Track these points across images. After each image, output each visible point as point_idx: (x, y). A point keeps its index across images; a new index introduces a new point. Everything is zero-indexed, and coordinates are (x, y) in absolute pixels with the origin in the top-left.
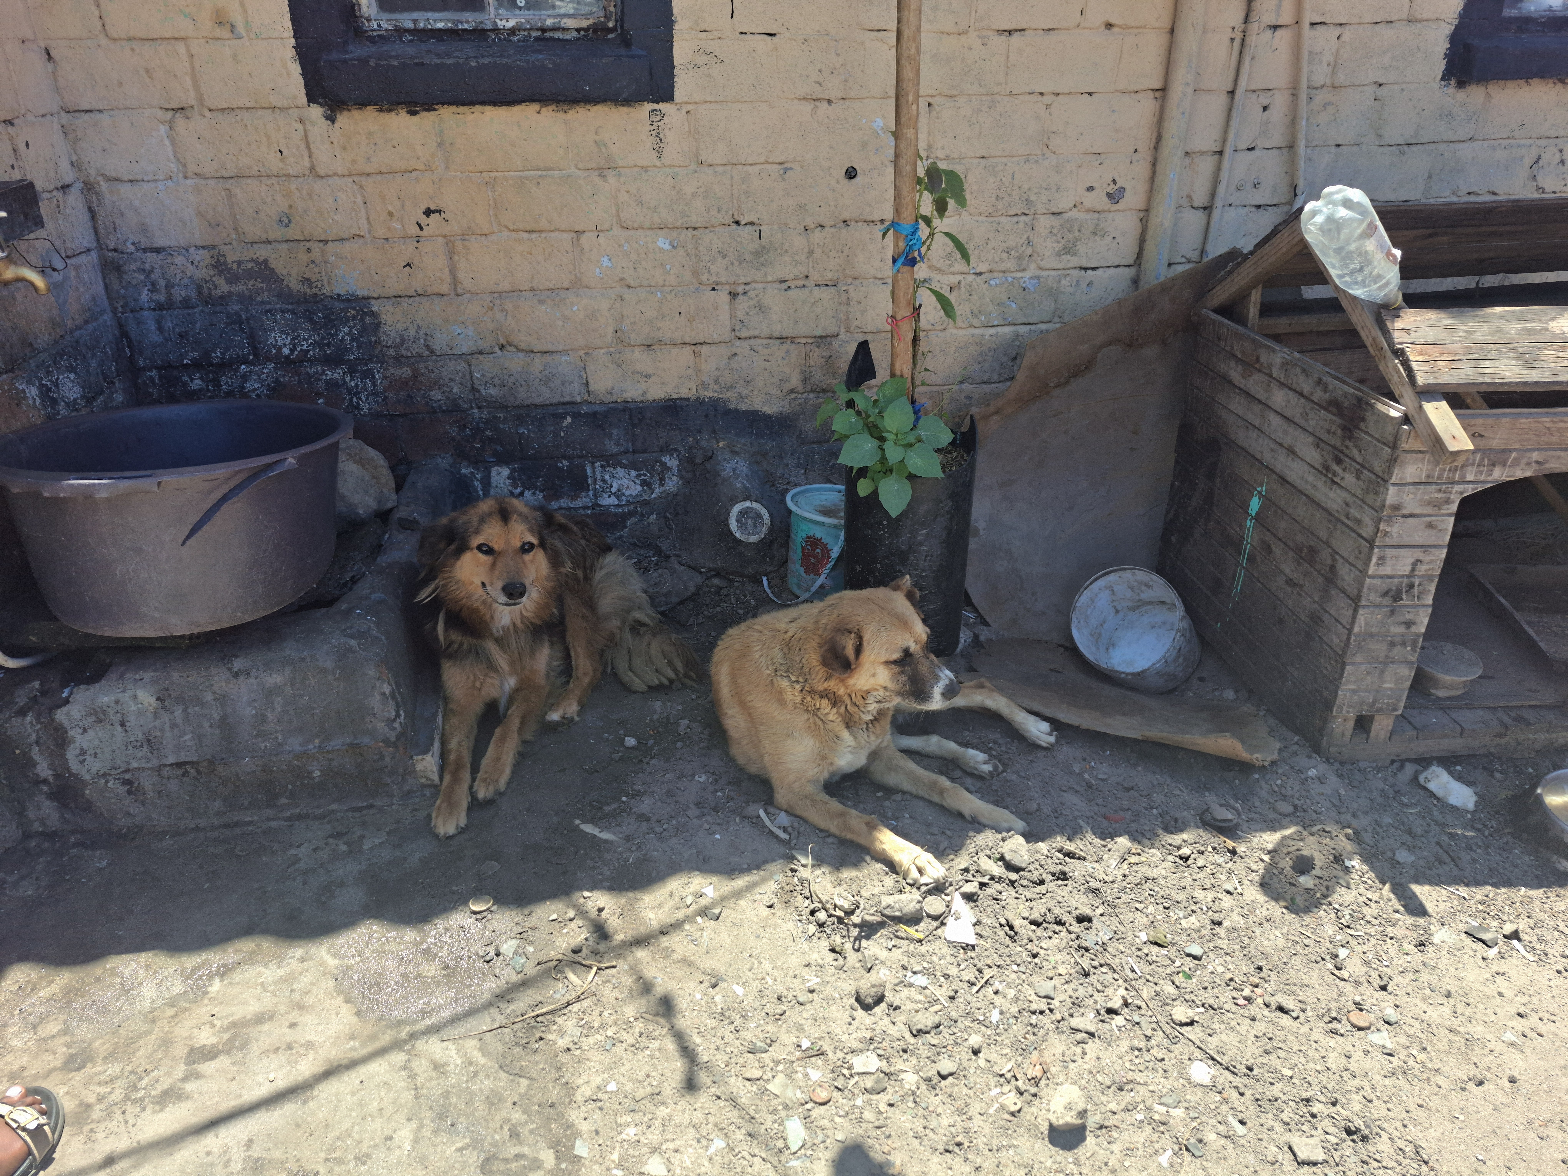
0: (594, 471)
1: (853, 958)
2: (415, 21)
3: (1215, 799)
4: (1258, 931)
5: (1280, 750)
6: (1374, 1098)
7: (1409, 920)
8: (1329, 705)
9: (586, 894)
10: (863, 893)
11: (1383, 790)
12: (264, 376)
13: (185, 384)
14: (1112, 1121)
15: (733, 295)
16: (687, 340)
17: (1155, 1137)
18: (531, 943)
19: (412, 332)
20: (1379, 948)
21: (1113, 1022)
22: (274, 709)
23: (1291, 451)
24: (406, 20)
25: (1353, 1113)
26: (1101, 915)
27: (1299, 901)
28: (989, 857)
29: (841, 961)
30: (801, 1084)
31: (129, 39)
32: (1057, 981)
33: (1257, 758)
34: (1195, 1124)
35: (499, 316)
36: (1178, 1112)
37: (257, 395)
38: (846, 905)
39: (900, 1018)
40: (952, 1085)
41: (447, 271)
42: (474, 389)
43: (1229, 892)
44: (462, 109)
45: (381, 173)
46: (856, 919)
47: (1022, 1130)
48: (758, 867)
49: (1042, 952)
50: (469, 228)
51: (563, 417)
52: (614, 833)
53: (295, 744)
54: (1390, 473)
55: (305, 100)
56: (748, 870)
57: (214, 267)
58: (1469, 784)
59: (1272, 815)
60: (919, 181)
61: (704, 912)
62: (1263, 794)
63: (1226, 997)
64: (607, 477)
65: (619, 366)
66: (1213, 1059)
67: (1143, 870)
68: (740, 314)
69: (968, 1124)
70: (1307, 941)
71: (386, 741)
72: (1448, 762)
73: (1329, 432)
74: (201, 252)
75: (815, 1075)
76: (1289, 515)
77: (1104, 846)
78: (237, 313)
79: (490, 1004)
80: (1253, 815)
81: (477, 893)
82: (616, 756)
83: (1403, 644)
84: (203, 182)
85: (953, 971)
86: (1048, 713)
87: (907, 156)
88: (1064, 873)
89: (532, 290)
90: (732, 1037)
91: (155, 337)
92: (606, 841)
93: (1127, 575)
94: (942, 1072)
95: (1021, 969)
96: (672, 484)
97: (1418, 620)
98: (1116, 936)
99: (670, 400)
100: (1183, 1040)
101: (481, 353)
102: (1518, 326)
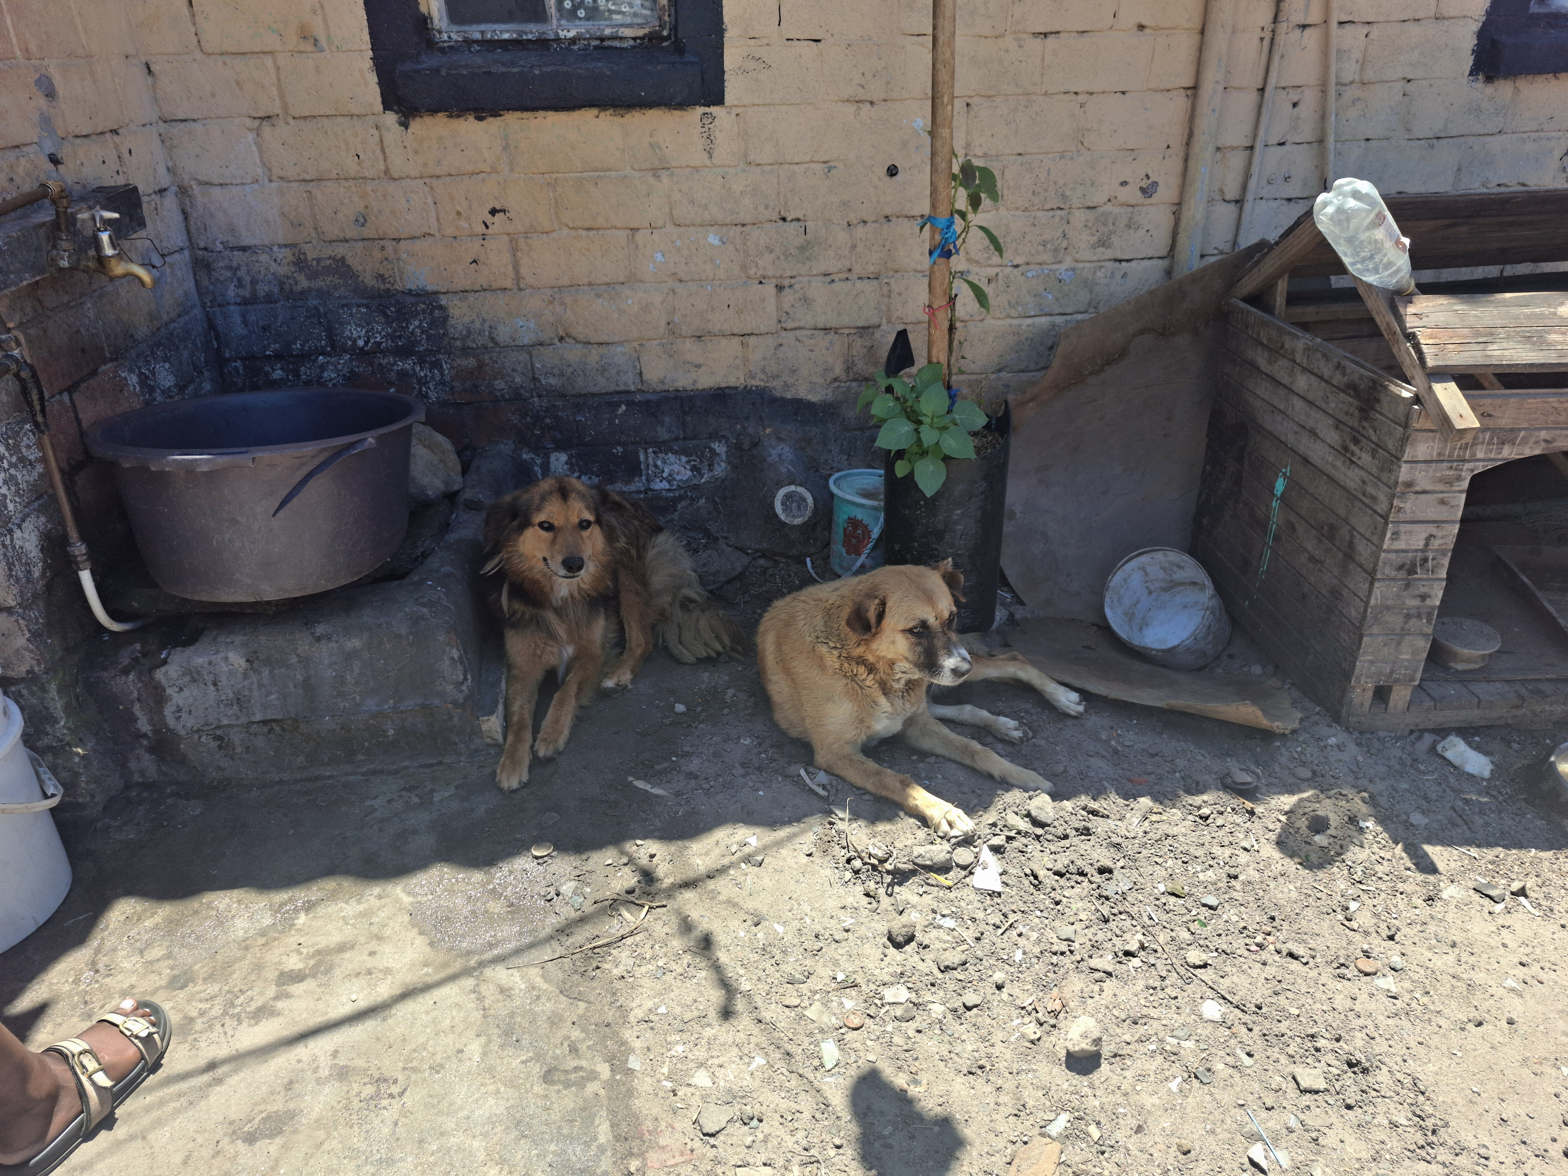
0: (646, 457)
1: (885, 901)
2: (482, 33)
3: (1236, 764)
4: (1272, 884)
5: (1302, 720)
6: (1377, 1036)
7: (1420, 877)
8: (1347, 675)
9: (639, 842)
10: (897, 844)
11: (1401, 759)
12: (340, 367)
13: (267, 374)
14: (1126, 1050)
15: (780, 288)
16: (736, 331)
17: (1166, 1065)
18: (588, 885)
19: (478, 325)
20: (1389, 902)
21: (1130, 964)
22: (352, 671)
23: (1313, 433)
24: (475, 32)
25: (1355, 1048)
26: (1122, 868)
27: (1314, 858)
28: (1017, 814)
29: (875, 905)
30: (836, 1011)
31: (222, 54)
32: (1078, 926)
33: (1277, 726)
34: (1204, 1055)
35: (559, 309)
36: (1190, 1044)
37: (334, 385)
38: (880, 854)
39: (929, 956)
40: (977, 1016)
41: (510, 267)
42: (535, 379)
43: (1245, 849)
44: (526, 114)
45: (450, 175)
46: (888, 866)
47: (1041, 1057)
48: (798, 820)
49: (1064, 900)
50: (532, 226)
51: (618, 405)
52: (665, 789)
53: (371, 704)
54: (1402, 451)
55: (380, 107)
56: (789, 823)
57: (295, 264)
58: (1486, 753)
59: (1291, 780)
60: (954, 177)
61: (747, 859)
62: (1283, 760)
63: (1239, 943)
64: (659, 463)
65: (671, 356)
66: (1224, 998)
67: (1164, 828)
68: (786, 306)
69: (990, 1050)
70: (1319, 895)
71: (455, 703)
72: (1466, 732)
73: (1347, 413)
74: (283, 250)
75: (849, 1004)
76: (1311, 494)
77: (1127, 806)
78: (316, 308)
79: (552, 937)
80: (1271, 780)
81: (538, 841)
82: (667, 721)
83: (1419, 616)
84: (286, 185)
85: (980, 915)
86: (1077, 684)
87: (943, 153)
88: (1087, 829)
89: (590, 284)
90: (773, 969)
91: (241, 331)
92: (657, 796)
93: (1159, 556)
94: (969, 1004)
95: (1045, 914)
96: (721, 469)
97: (1432, 593)
98: (1136, 887)
99: (719, 389)
100: (1196, 981)
101: (541, 344)
102: (1527, 311)
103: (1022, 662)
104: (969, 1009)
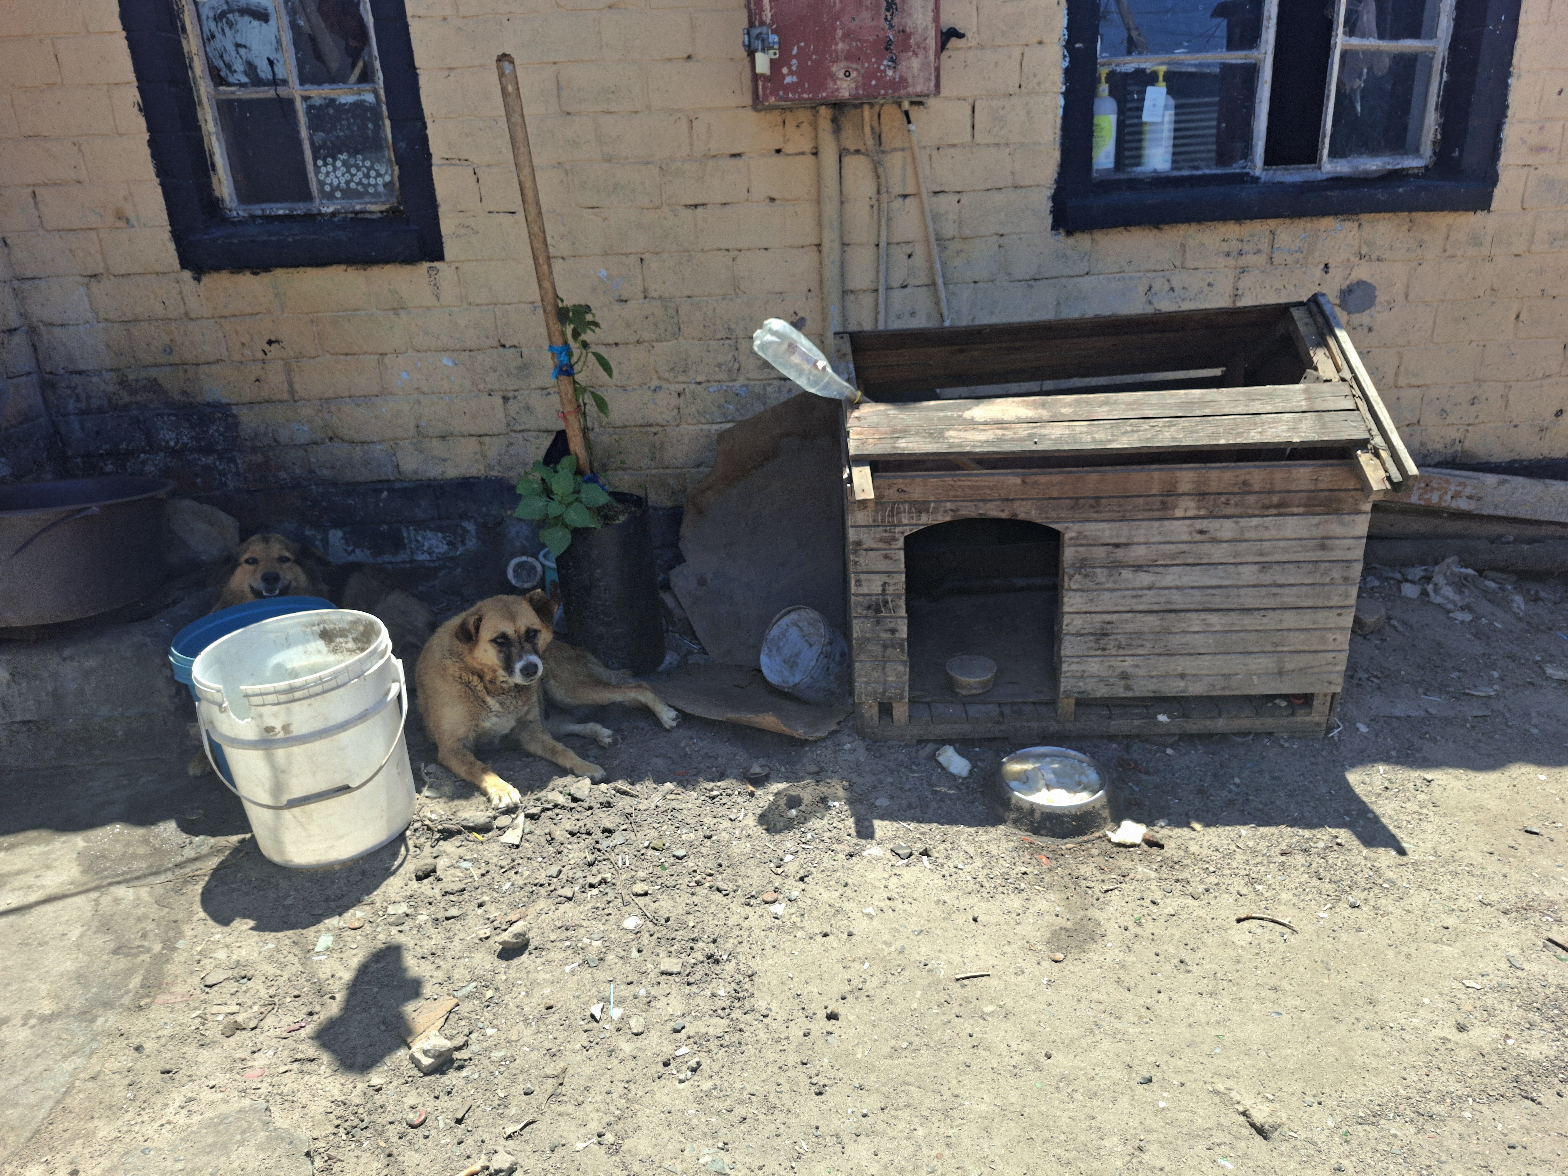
0: (408, 533)
2: (263, 210)
3: (759, 760)
4: (736, 843)
6: (745, 942)
7: (854, 841)
10: (457, 813)
11: (900, 761)
12: (157, 462)
13: (101, 467)
14: (550, 945)
15: (505, 399)
16: (473, 432)
17: (571, 956)
19: (262, 429)
20: (818, 856)
21: (589, 893)
22: (90, 684)
24: (257, 210)
25: (722, 948)
26: (624, 830)
27: (779, 826)
28: (561, 793)
29: (418, 852)
31: (59, 230)
34: (604, 950)
35: (327, 416)
36: (598, 943)
37: (151, 474)
38: (439, 819)
39: (438, 885)
40: (451, 924)
41: (286, 384)
42: (311, 471)
43: (731, 819)
44: (290, 270)
45: (234, 316)
46: (442, 827)
47: (483, 949)
49: (566, 851)
50: (301, 353)
51: (380, 491)
54: (845, 520)
55: (178, 267)
57: (119, 384)
58: (969, 759)
63: (683, 881)
64: (420, 538)
65: (421, 452)
66: (645, 915)
67: (675, 804)
68: (512, 413)
69: (448, 944)
70: (766, 850)
72: (959, 742)
74: (111, 373)
75: (360, 915)
77: (656, 788)
79: (170, 869)
83: (893, 646)
84: (110, 325)
85: (494, 860)
87: (548, 298)
88: (610, 803)
89: (350, 397)
91: (80, 435)
93: (803, 614)
94: (450, 916)
95: (545, 860)
96: (472, 543)
97: (898, 628)
98: (626, 843)
99: (464, 478)
100: (633, 904)
101: (315, 443)
102: (941, 414)
104: (447, 919)
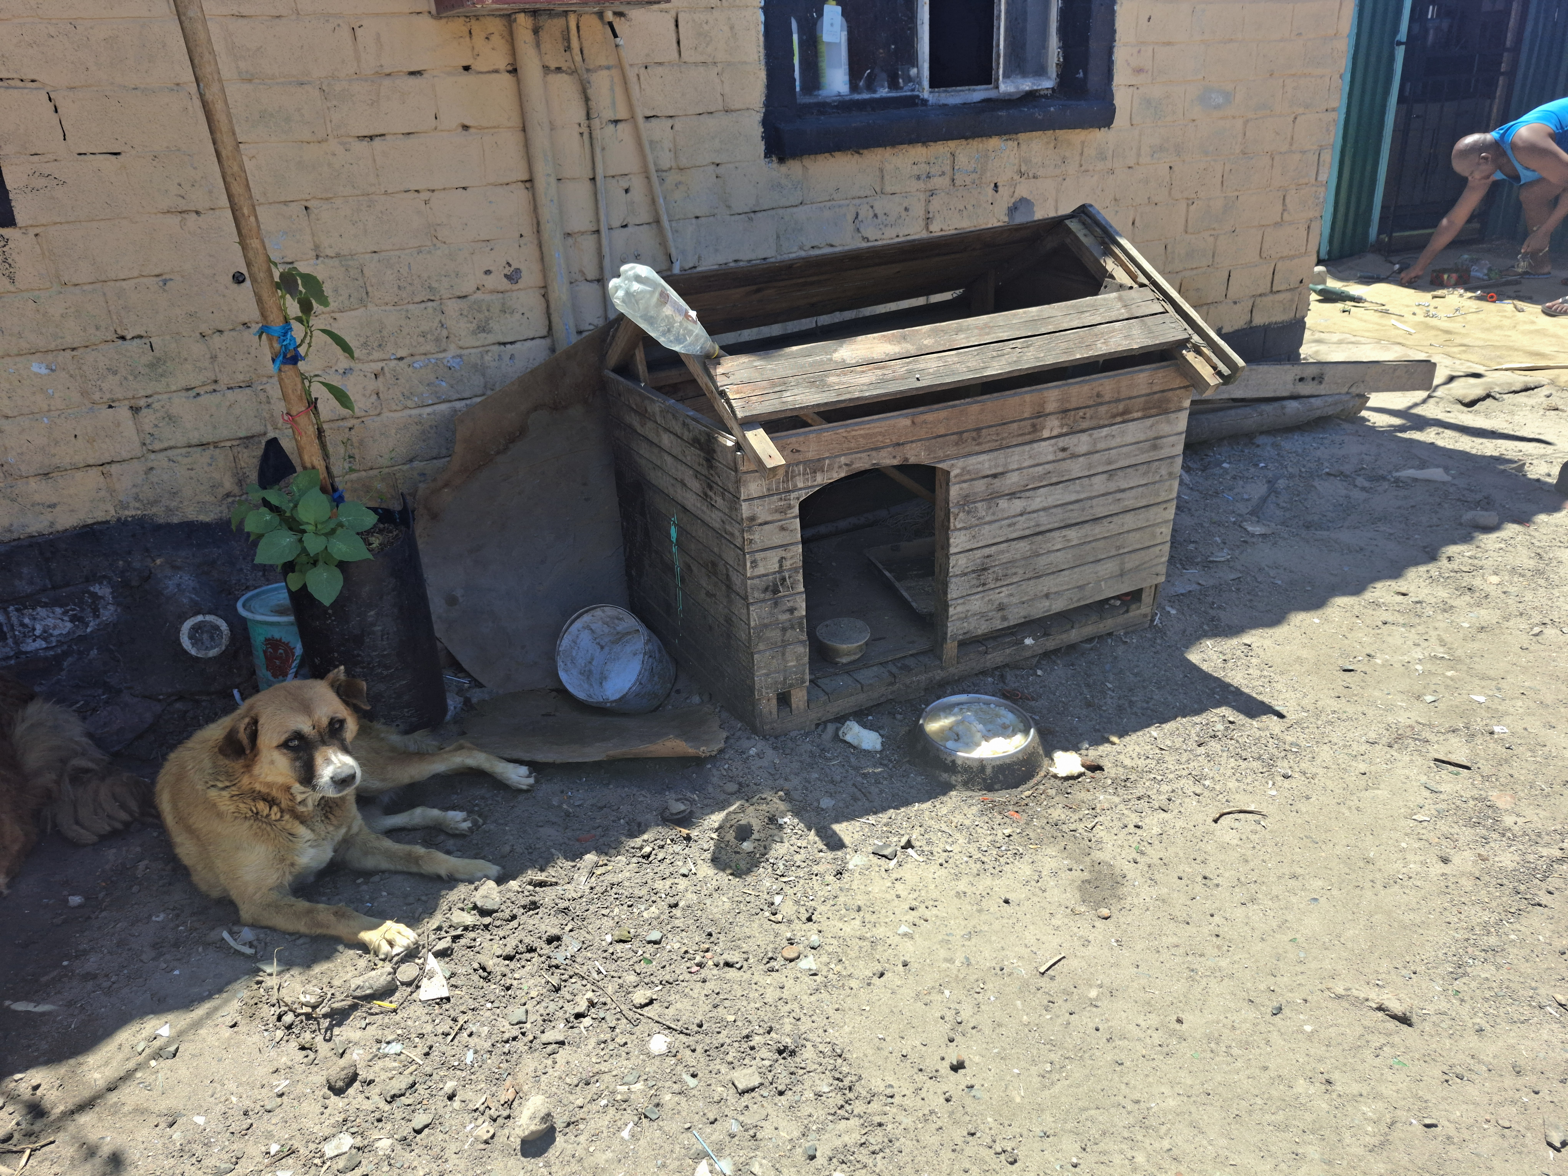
0: (7, 617)
1: (323, 1048)
3: (674, 796)
4: (709, 902)
5: (726, 739)
6: (802, 1016)
7: (831, 855)
8: (750, 691)
9: (18, 1076)
10: (333, 982)
11: (811, 752)
14: (581, 1114)
15: (135, 410)
16: (91, 462)
17: (618, 1115)
20: (806, 886)
21: (582, 1026)
23: (682, 483)
25: (784, 1035)
27: (742, 865)
28: (463, 910)
29: (312, 1055)
32: (529, 1005)
33: (704, 750)
34: (652, 1092)
36: (639, 1086)
38: (313, 1000)
39: (374, 1091)
40: (428, 1136)
43: (684, 875)
46: (323, 1010)
47: (496, 1154)
48: (220, 991)
49: (515, 983)
52: (53, 1003)
54: (739, 492)
56: (210, 997)
58: (876, 729)
59: (721, 797)
60: (277, 286)
61: (158, 1054)
62: (715, 780)
63: (681, 969)
64: (26, 621)
65: (13, 500)
67: (610, 878)
68: (148, 428)
70: (748, 899)
73: (699, 464)
76: (695, 538)
77: (574, 867)
80: (705, 802)
82: (58, 921)
83: (792, 627)
85: (428, 1028)
86: (528, 757)
87: (259, 261)
88: (534, 903)
92: (42, 1014)
93: (598, 613)
94: (418, 1127)
95: (495, 1005)
96: (109, 613)
97: (797, 606)
98: (585, 946)
99: (85, 526)
100: (644, 1020)
102: (810, 360)
103: (469, 749)
104: (418, 1132)
